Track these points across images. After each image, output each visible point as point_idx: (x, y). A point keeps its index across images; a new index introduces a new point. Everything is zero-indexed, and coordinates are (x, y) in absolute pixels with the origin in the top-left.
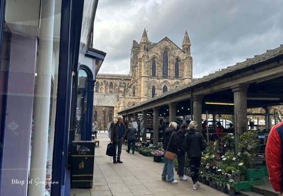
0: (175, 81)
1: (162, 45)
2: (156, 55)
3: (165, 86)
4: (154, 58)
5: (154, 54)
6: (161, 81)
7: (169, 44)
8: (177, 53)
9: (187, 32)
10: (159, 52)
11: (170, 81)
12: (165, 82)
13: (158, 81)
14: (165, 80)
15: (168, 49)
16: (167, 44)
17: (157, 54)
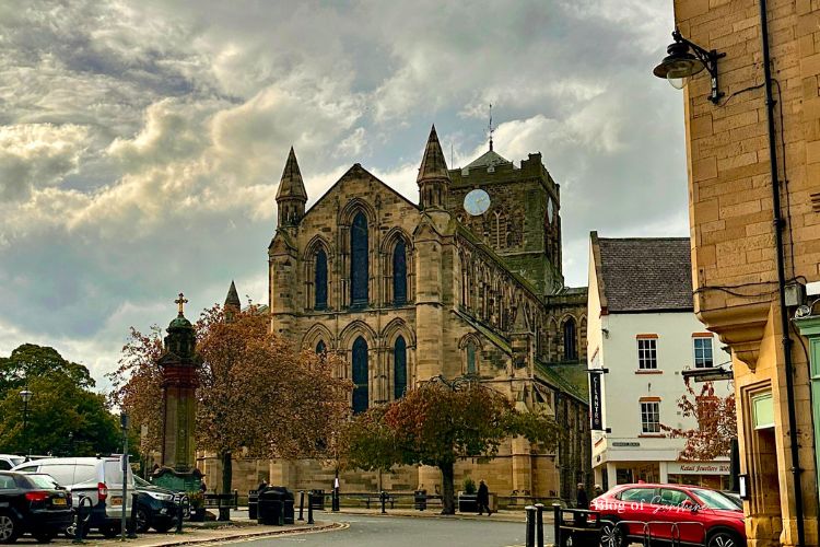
0: (391, 316)
1: (342, 197)
2: (323, 234)
3: (360, 338)
4: (317, 244)
5: (317, 232)
6: (343, 322)
7: (367, 189)
8: (396, 215)
9: (433, 133)
10: (332, 224)
11: (371, 321)
12: (355, 324)
13: (331, 323)
14: (354, 316)
15: (365, 205)
16: (360, 188)
17: (328, 230)
